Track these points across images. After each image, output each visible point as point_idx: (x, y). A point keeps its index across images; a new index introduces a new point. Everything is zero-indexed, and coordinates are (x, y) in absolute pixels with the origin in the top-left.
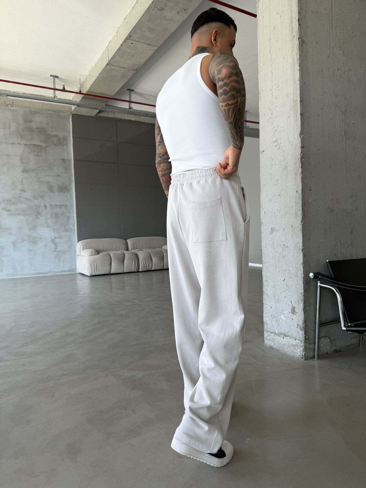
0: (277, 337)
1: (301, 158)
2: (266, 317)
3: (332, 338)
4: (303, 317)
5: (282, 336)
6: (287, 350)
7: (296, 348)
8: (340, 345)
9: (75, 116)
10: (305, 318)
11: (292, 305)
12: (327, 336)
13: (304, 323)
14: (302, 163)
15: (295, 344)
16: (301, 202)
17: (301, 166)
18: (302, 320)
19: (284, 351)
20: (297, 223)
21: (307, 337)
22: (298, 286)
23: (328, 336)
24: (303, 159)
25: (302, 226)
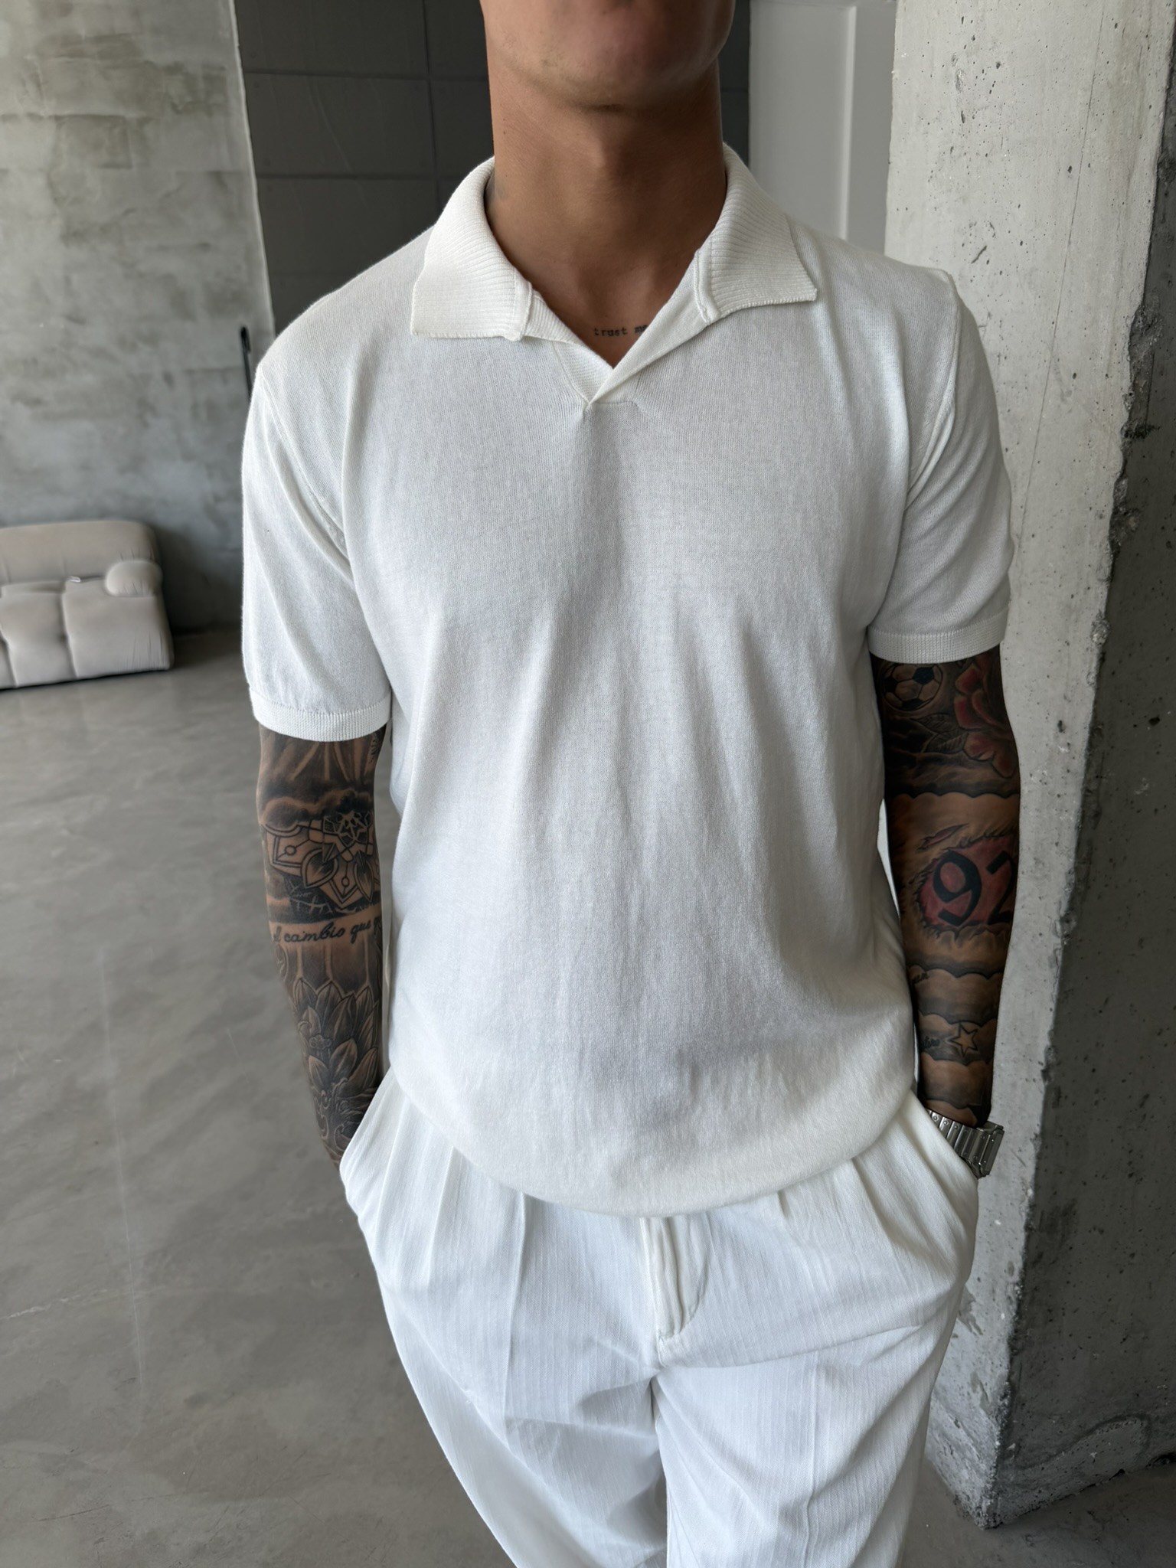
1: (1115, 512)
3: (1160, 1412)
10: (1013, 1378)
12: (1129, 1415)
13: (1005, 1396)
14: (1116, 551)
15: (955, 1438)
17: (1107, 571)
18: (997, 1376)
21: (1013, 1446)
23: (1135, 1412)
24: (1132, 519)
25: (1060, 946)
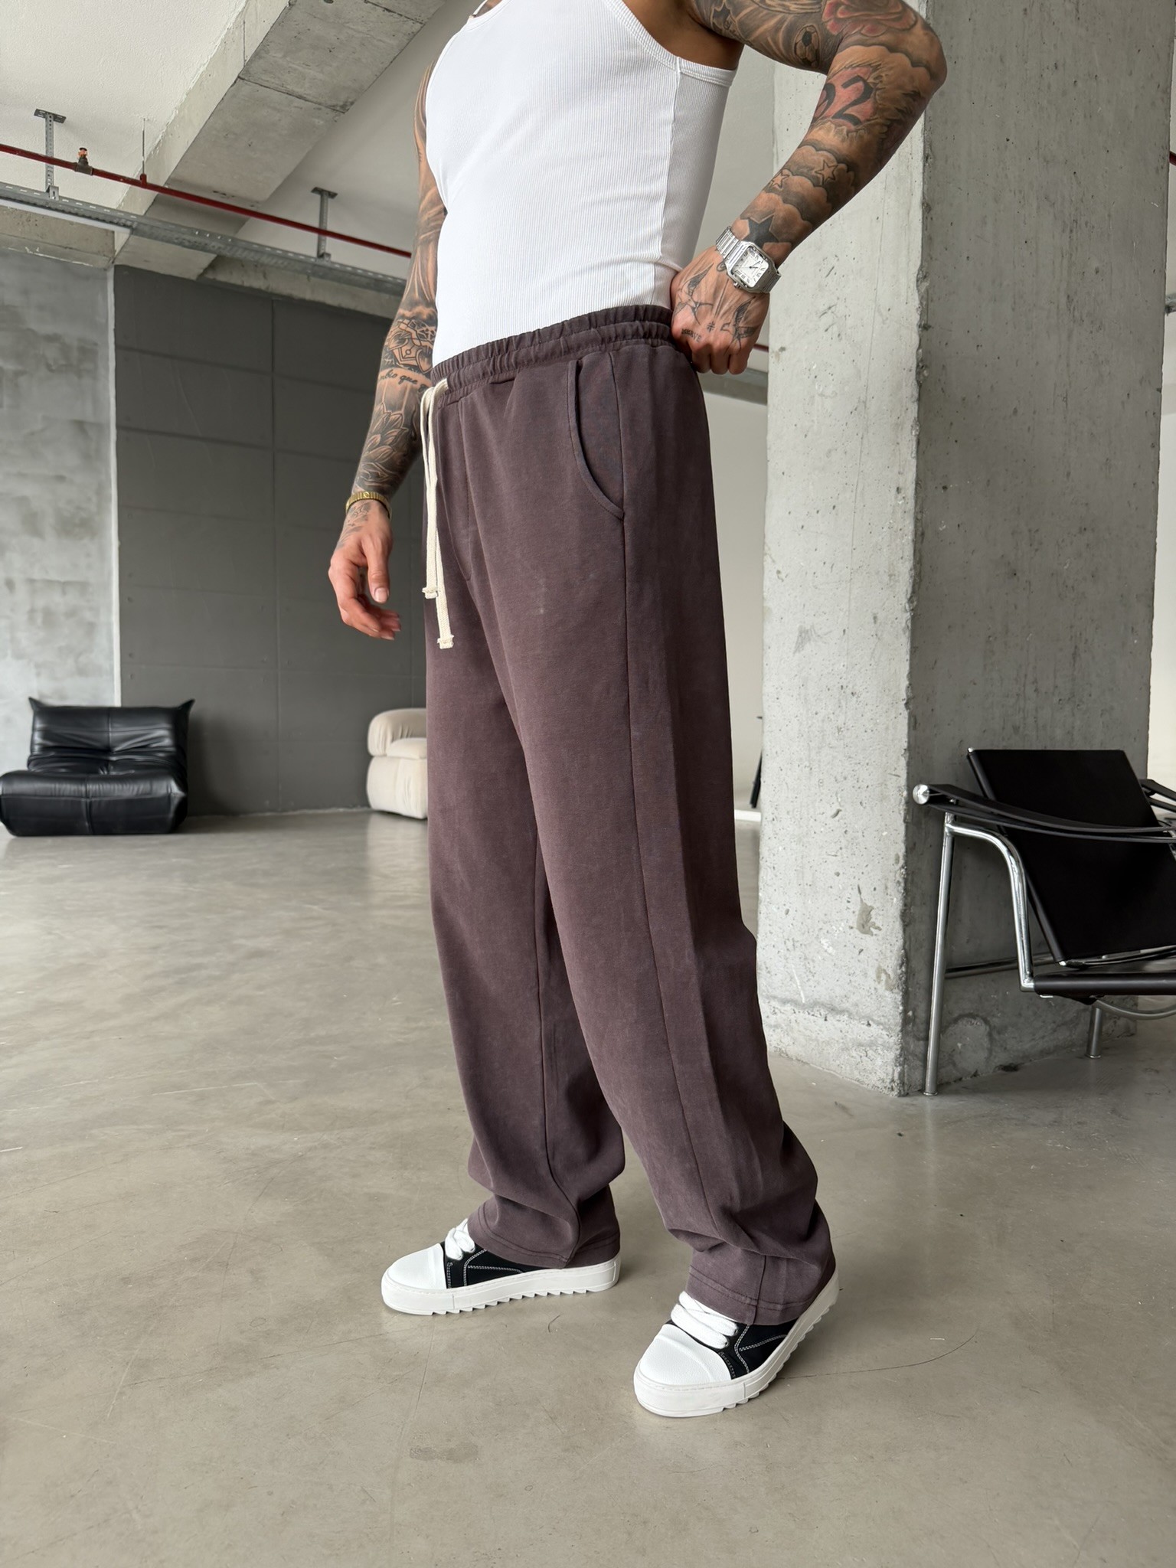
0: (802, 1016)
1: (918, 366)
2: (766, 948)
3: (996, 1021)
4: (901, 942)
5: (823, 1013)
6: (838, 1062)
7: (870, 1053)
8: (1019, 1048)
9: (126, 273)
10: (906, 947)
11: (862, 900)
12: (977, 1016)
13: (903, 963)
14: (920, 385)
15: (868, 1039)
16: (911, 527)
17: (916, 395)
18: (895, 952)
19: (827, 1064)
20: (894, 606)
21: (910, 1013)
22: (885, 834)
23: (981, 1014)
24: (925, 372)
25: (909, 617)
